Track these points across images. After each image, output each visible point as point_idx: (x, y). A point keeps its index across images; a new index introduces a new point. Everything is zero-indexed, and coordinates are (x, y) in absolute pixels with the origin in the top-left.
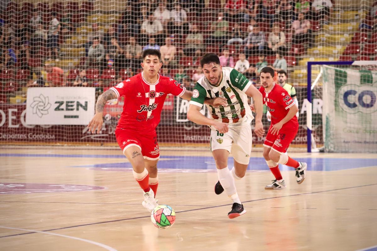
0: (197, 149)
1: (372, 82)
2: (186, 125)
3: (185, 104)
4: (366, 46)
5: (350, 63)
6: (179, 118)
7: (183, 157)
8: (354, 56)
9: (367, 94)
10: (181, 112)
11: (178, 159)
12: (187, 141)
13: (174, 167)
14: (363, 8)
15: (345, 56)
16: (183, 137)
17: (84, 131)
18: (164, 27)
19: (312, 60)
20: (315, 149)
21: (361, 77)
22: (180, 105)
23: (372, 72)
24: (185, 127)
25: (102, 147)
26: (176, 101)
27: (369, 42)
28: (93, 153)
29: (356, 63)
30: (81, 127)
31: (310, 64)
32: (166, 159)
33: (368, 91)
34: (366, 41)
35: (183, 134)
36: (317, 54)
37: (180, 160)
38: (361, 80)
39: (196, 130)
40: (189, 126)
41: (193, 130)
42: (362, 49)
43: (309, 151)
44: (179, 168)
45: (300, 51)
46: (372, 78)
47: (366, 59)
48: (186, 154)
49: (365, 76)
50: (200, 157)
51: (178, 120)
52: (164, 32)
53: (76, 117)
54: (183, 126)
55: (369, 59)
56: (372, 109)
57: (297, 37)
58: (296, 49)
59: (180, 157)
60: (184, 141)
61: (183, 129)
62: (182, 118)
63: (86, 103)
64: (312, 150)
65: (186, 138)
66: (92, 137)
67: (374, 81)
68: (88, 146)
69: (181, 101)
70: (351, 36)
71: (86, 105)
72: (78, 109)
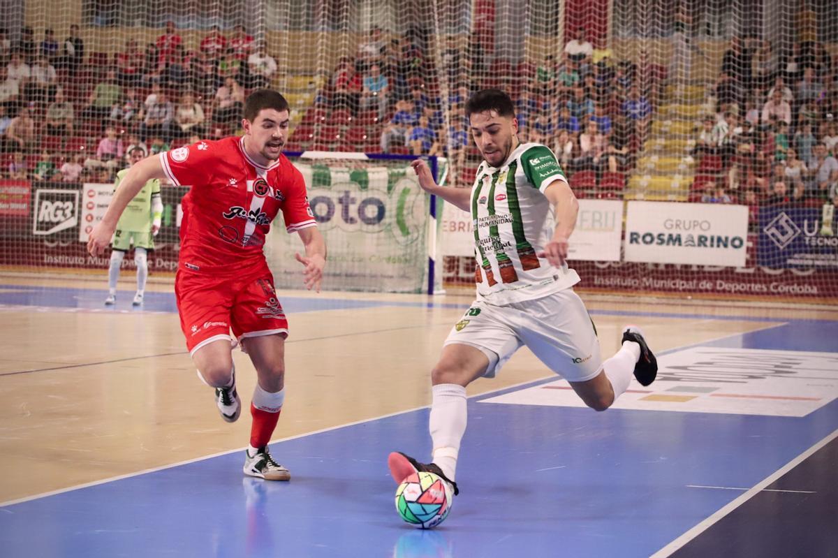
0: (63, 276)
1: (329, 184)
2: (48, 240)
3: (46, 207)
4: (323, 129)
5: (299, 154)
6: (37, 229)
7: (41, 288)
8: (305, 144)
9: (323, 202)
10: (41, 219)
11: (33, 291)
12: (48, 264)
13: (27, 303)
14: (321, 72)
15: (292, 143)
16: (42, 258)
18: (20, 91)
21: (314, 175)
22: (39, 209)
23: (331, 168)
24: (46, 243)
26: (33, 203)
27: (328, 124)
29: (306, 154)
32: (14, 291)
33: (323, 197)
34: (323, 122)
35: (42, 253)
37: (36, 293)
38: (314, 180)
39: (63, 248)
40: (52, 241)
41: (58, 247)
42: (317, 134)
44: (34, 305)
45: (224, 133)
46: (330, 178)
47: (322, 149)
48: (45, 284)
49: (319, 175)
50: (67, 290)
51: (35, 232)
52: (20, 97)
54: (42, 241)
55: (327, 150)
56: (329, 224)
57: (220, 113)
58: (218, 131)
59: (36, 288)
60: (43, 264)
61: (42, 246)
62: (42, 229)
65: (48, 259)
67: (332, 183)
69: (40, 204)
70: (301, 114)
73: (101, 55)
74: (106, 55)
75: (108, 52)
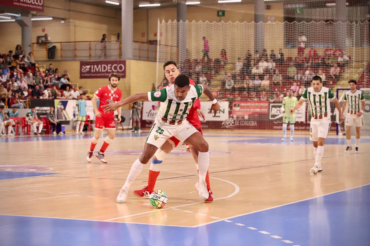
2: (275, 121)
3: (274, 110)
4: (367, 80)
6: (271, 117)
7: (273, 137)
8: (361, 86)
9: (368, 105)
10: (272, 114)
11: (270, 138)
12: (275, 129)
13: (268, 142)
14: (366, 61)
16: (273, 127)
17: (223, 124)
18: (263, 71)
19: (339, 87)
20: (340, 134)
22: (271, 111)
24: (274, 122)
25: (232, 132)
26: (269, 109)
27: (369, 79)
28: (227, 135)
30: (222, 122)
31: (338, 90)
32: (264, 138)
34: (367, 78)
35: (273, 125)
36: (342, 85)
37: (271, 139)
39: (280, 123)
40: (276, 121)
41: (278, 123)
42: (365, 82)
43: (337, 134)
44: (271, 143)
45: (333, 83)
47: (367, 87)
48: (274, 136)
51: (270, 118)
52: (263, 73)
53: (219, 117)
54: (273, 121)
59: (271, 137)
60: (273, 129)
61: (273, 123)
62: (273, 117)
63: (224, 110)
64: (339, 134)
65: (275, 127)
66: (227, 127)
68: (225, 131)
69: (272, 109)
70: (360, 75)
71: (224, 111)
72: (220, 113)
73: (290, 58)
74: (292, 58)
75: (293, 57)
